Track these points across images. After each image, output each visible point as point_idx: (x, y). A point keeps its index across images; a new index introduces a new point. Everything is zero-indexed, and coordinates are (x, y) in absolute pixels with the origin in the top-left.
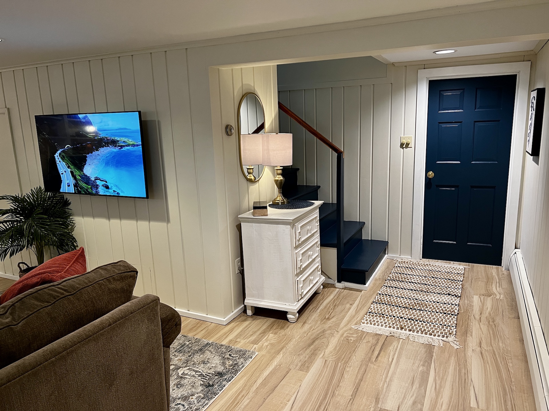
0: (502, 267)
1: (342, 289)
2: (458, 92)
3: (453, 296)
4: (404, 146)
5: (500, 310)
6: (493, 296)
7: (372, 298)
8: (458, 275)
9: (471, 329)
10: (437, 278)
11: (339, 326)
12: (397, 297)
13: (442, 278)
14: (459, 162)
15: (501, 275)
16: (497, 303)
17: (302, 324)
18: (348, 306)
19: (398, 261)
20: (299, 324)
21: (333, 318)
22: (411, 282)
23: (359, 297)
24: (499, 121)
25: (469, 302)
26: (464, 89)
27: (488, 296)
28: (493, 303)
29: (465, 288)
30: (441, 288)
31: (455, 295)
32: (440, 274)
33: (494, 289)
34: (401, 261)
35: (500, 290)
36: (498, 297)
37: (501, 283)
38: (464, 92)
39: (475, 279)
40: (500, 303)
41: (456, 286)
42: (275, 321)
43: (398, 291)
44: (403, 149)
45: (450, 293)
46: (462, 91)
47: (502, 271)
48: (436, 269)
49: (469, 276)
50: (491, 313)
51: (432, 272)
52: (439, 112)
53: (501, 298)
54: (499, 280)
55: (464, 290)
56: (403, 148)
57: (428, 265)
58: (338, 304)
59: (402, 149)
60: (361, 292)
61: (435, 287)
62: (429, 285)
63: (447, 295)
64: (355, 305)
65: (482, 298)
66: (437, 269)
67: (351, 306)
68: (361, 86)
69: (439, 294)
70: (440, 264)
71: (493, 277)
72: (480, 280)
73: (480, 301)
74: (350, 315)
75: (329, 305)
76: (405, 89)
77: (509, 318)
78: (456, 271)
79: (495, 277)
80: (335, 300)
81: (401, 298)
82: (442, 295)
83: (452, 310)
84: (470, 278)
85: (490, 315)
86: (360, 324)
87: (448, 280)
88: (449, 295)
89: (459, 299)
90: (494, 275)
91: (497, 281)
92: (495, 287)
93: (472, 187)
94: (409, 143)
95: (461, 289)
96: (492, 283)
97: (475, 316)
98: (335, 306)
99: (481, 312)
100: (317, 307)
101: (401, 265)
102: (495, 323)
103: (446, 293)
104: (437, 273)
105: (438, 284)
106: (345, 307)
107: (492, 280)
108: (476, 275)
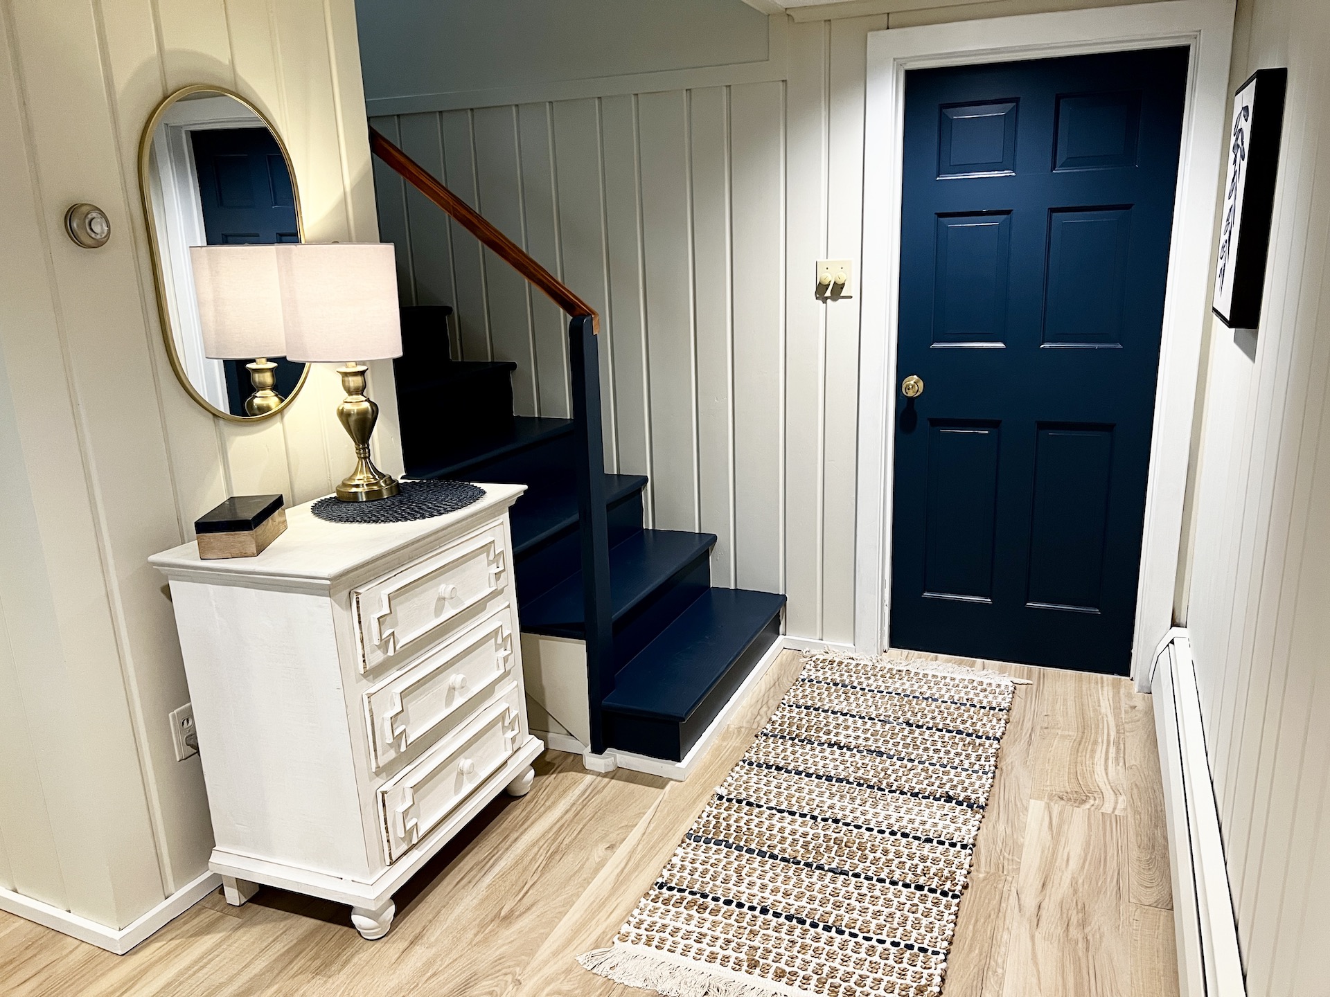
0: (1132, 680)
1: (605, 775)
2: (998, 111)
3: (960, 803)
4: (829, 291)
5: (1112, 865)
6: (1092, 801)
7: (692, 816)
8: (992, 712)
9: (1000, 961)
10: (921, 727)
11: (532, 954)
12: (774, 812)
13: (935, 725)
14: (1001, 345)
15: (1126, 712)
16: (1105, 834)
17: (406, 944)
18: (600, 851)
19: (814, 659)
20: (393, 948)
21: (527, 915)
22: (835, 743)
23: (649, 812)
24: (1128, 207)
25: (1009, 831)
26: (1016, 100)
27: (1076, 800)
28: (1090, 836)
29: (1004, 768)
30: (926, 771)
31: (967, 799)
32: (933, 712)
33: (1100, 769)
34: (821, 658)
35: (1118, 774)
36: (1108, 808)
37: (1124, 744)
38: (1017, 111)
39: (1041, 728)
40: (1112, 832)
41: (979, 758)
42: (312, 934)
43: (784, 785)
44: (825, 302)
45: (951, 793)
46: (1010, 106)
47: (1129, 696)
48: (925, 689)
49: (1024, 716)
50: (1080, 881)
51: (910, 703)
52: (938, 179)
53: (1117, 812)
54: (1118, 732)
55: (1001, 775)
56: (825, 300)
57: (903, 674)
58: (569, 846)
59: (820, 302)
60: (662, 787)
61: (910, 765)
62: (890, 757)
63: (943, 799)
64: (622, 851)
65: (1056, 808)
66: (929, 687)
67: (609, 852)
68: (690, 90)
69: (916, 795)
70: (941, 668)
71: (1100, 722)
72: (1060, 732)
73: (1047, 829)
74: (592, 899)
75: (536, 849)
76: (827, 98)
77: (1140, 904)
78: (986, 697)
79: (1105, 719)
80: (563, 825)
81: (786, 814)
82: (924, 801)
83: (946, 873)
84: (1028, 725)
85: (1075, 891)
86: (610, 942)
87: (954, 734)
88: (949, 799)
89: (978, 816)
90: (1103, 710)
91: (1113, 734)
92: (1103, 763)
93: (1043, 426)
94: (840, 282)
95: (990, 775)
96: (1095, 743)
97: (1022, 897)
98: (555, 852)
99: (1046, 878)
100: (488, 862)
101: (819, 674)
102: (1087, 930)
103: (940, 790)
104: (924, 704)
105: (921, 751)
106: (588, 859)
107: (1097, 733)
108: (1049, 713)
